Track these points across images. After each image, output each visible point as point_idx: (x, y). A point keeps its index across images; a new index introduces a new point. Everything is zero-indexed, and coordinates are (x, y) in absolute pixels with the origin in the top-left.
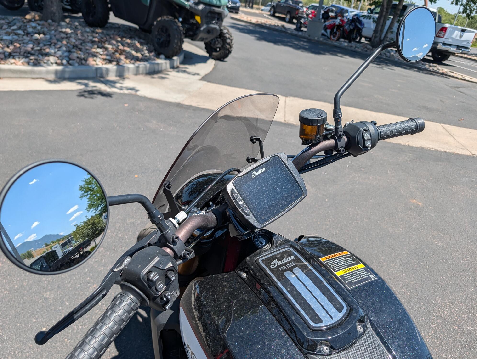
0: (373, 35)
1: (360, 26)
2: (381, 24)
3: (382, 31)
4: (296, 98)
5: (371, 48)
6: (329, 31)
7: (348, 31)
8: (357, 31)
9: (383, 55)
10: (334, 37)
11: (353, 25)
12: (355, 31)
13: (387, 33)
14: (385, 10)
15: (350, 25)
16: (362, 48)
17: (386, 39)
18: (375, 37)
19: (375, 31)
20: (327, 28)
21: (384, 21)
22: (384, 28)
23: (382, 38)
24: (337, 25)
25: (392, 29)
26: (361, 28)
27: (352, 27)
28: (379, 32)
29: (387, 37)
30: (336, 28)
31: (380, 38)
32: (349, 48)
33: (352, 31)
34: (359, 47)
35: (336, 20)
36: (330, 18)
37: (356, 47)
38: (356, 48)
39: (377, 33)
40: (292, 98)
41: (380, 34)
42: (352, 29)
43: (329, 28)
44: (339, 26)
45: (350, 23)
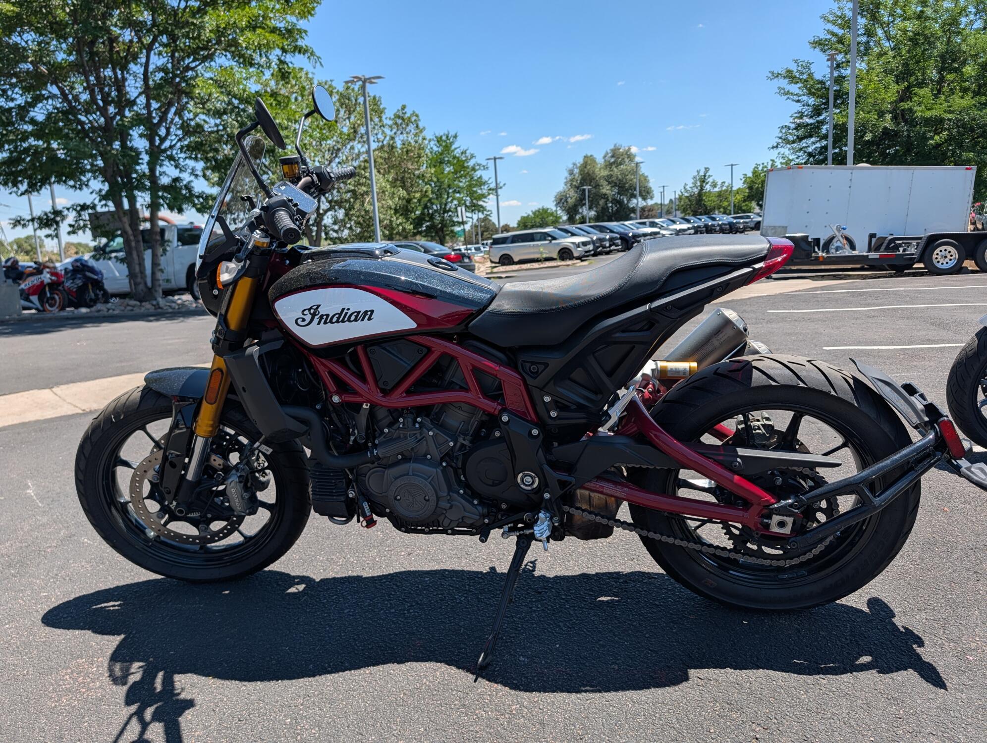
0: (130, 282)
1: (96, 277)
2: (136, 261)
3: (142, 272)
4: (71, 385)
5: (138, 303)
6: (35, 298)
7: (75, 290)
8: (93, 286)
9: (165, 308)
10: (51, 306)
11: (80, 278)
12: (90, 287)
13: (153, 273)
14: (132, 238)
15: (73, 279)
16: (123, 308)
17: (157, 283)
18: (136, 284)
19: (132, 276)
20: (29, 295)
21: (138, 256)
22: (144, 267)
23: (149, 284)
24: (49, 284)
25: (159, 265)
26: (99, 279)
27: (79, 282)
28: (139, 275)
29: (159, 280)
30: (47, 289)
31: (146, 284)
32: (96, 314)
33: (82, 289)
34: (113, 307)
35: (42, 276)
36: (25, 276)
37: (109, 310)
38: (111, 311)
39: (136, 277)
40: (63, 387)
41: (142, 278)
42: (80, 284)
43: (33, 294)
44: (53, 286)
45: (71, 275)
